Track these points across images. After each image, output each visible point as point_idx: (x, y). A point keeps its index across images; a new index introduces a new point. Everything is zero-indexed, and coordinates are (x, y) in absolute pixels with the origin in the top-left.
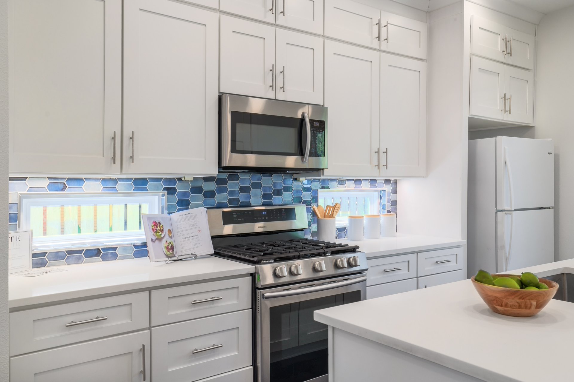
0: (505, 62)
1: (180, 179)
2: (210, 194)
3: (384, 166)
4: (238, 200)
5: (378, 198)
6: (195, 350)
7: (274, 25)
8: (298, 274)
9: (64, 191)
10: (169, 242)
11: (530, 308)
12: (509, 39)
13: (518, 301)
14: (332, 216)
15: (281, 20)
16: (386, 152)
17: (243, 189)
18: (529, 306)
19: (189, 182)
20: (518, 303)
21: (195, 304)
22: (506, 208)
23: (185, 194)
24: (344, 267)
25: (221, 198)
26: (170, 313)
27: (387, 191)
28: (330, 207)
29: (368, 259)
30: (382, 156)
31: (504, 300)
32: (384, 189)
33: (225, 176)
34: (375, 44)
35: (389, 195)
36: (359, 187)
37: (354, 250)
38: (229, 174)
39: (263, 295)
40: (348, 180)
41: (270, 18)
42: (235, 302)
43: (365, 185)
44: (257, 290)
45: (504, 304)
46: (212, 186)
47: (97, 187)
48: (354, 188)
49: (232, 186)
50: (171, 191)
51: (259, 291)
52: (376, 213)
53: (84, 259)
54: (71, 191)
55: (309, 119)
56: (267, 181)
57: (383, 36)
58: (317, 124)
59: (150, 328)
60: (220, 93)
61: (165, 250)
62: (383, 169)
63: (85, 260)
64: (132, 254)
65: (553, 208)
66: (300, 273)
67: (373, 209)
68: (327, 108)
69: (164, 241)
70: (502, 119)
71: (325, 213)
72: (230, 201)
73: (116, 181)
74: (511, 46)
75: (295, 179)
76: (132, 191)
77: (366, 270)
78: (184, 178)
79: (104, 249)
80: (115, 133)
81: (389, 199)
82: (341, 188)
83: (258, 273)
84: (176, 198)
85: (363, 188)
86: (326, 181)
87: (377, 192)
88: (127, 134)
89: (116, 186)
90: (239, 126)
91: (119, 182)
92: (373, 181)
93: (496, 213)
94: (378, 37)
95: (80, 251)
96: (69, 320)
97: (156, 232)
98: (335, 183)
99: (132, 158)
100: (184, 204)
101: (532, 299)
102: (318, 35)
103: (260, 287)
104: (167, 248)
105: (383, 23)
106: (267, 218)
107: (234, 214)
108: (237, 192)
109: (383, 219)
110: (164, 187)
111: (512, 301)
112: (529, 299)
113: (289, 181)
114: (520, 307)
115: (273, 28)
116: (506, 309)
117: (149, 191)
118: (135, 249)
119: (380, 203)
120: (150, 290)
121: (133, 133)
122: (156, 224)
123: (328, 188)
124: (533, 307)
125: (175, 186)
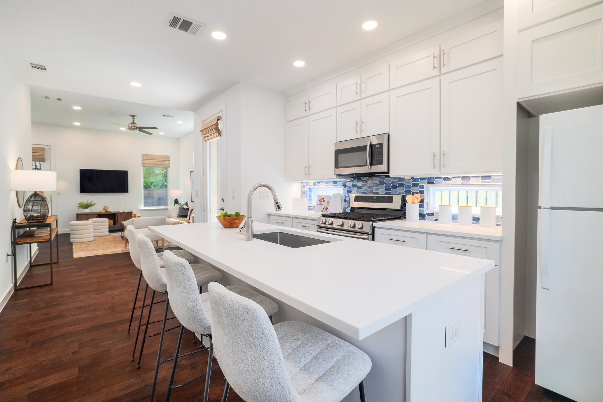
7: (360, 100)
10: (325, 206)
34: (434, 73)
41: (358, 97)
57: (443, 62)
58: (378, 146)
61: (322, 209)
62: (443, 168)
69: (323, 206)
82: (446, 183)
86: (432, 179)
97: (321, 202)
98: (441, 180)
100: (349, 192)
104: (324, 208)
106: (375, 201)
107: (360, 198)
110: (342, 184)
122: (322, 199)
123: (433, 183)
125: (346, 184)
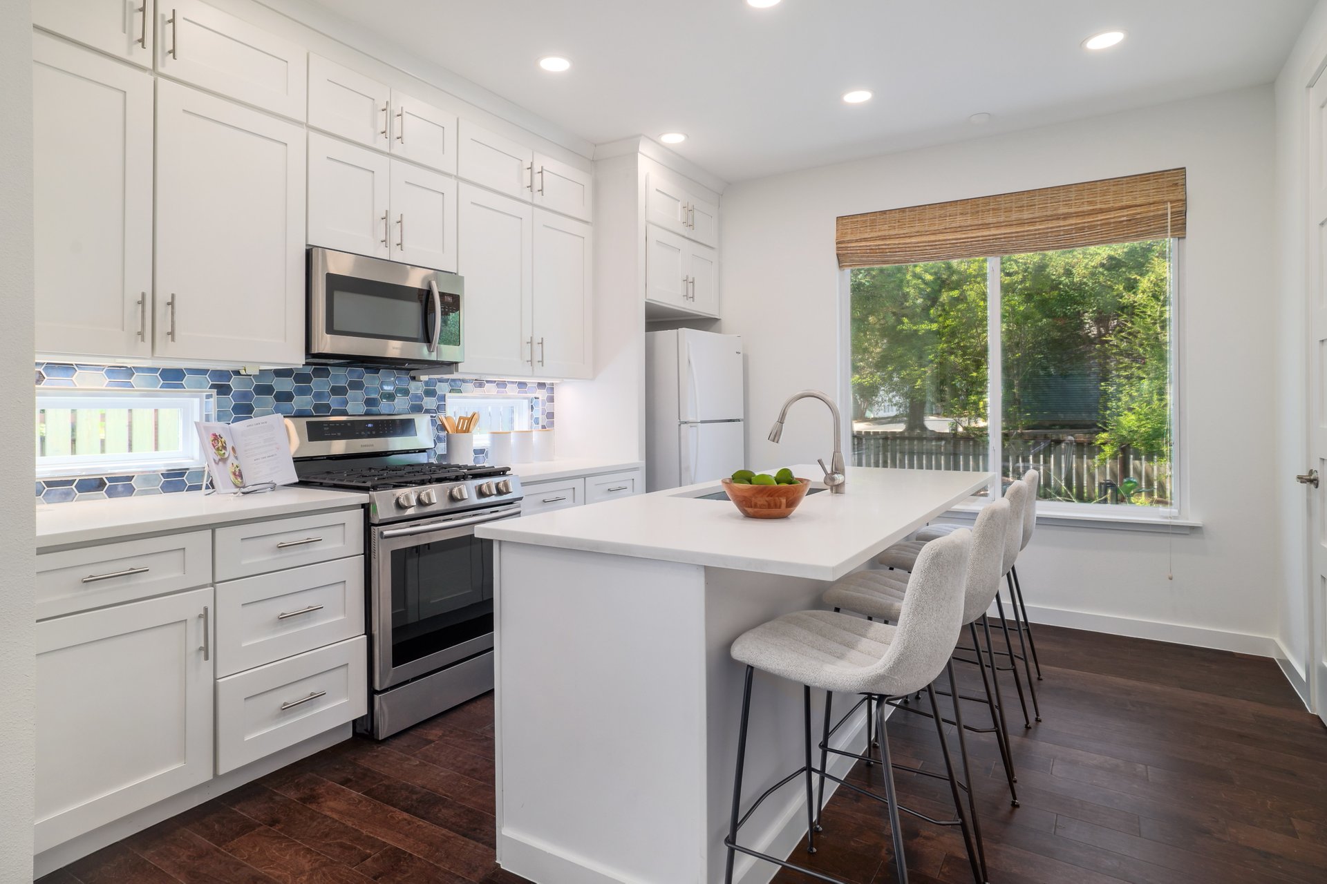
0: (686, 236)
1: (237, 373)
2: (285, 397)
3: (539, 362)
4: (328, 407)
5: (529, 408)
6: (281, 615)
7: (388, 154)
8: (430, 504)
9: (40, 384)
10: (235, 464)
11: (780, 507)
12: (690, 208)
13: (767, 499)
14: (467, 431)
15: (398, 149)
16: (542, 343)
17: (337, 391)
18: (778, 504)
19: (252, 377)
20: (767, 501)
21: (281, 547)
22: (691, 419)
23: (245, 395)
24: (491, 495)
25: (300, 402)
26: (244, 562)
27: (540, 398)
28: (464, 419)
29: (523, 484)
30: (537, 348)
31: (753, 499)
32: (537, 395)
33: (310, 370)
34: (526, 195)
35: (543, 404)
36: (503, 392)
37: (502, 472)
38: (314, 367)
39: (382, 533)
40: (488, 382)
41: (382, 144)
42: (340, 545)
43: (512, 390)
44: (372, 528)
45: (753, 505)
46: (287, 385)
47: (101, 381)
48: (495, 393)
49: (318, 384)
50: (223, 390)
51: (376, 528)
52: (526, 428)
53: (76, 494)
54: (53, 385)
55: (439, 292)
56: (370, 380)
57: (537, 186)
58: (450, 299)
59: (213, 584)
60: (307, 245)
62: (537, 366)
63: (77, 496)
64: (159, 487)
65: (742, 420)
66: (433, 502)
67: (522, 422)
68: (463, 278)
70: (683, 306)
71: (458, 427)
72: (317, 407)
73: (130, 372)
74: (693, 217)
75: (413, 378)
76: (158, 389)
77: (521, 499)
78: (245, 370)
79: (110, 480)
80: (143, 295)
81: (543, 411)
82: (478, 391)
83: (374, 503)
84: (230, 401)
85: (510, 394)
86: (458, 382)
87: (527, 401)
88: (163, 297)
89: (130, 379)
90: (338, 296)
91: (136, 374)
92: (522, 385)
93: (680, 425)
94: (530, 187)
95: (70, 482)
96: (86, 573)
98: (470, 385)
99: (172, 334)
100: (244, 410)
101: (781, 496)
102: (449, 175)
103: (376, 522)
105: (537, 168)
106: (374, 433)
107: (325, 427)
108: (327, 394)
109: (536, 436)
110: (211, 383)
111: (761, 500)
112: (778, 496)
113: (403, 381)
114: (769, 506)
115: (387, 159)
116: (756, 510)
117: (187, 389)
118: (164, 480)
119: (532, 415)
120: (213, 527)
121: (173, 296)
123: (460, 391)
124: (784, 506)
125: (230, 383)
